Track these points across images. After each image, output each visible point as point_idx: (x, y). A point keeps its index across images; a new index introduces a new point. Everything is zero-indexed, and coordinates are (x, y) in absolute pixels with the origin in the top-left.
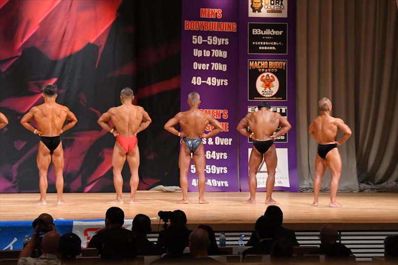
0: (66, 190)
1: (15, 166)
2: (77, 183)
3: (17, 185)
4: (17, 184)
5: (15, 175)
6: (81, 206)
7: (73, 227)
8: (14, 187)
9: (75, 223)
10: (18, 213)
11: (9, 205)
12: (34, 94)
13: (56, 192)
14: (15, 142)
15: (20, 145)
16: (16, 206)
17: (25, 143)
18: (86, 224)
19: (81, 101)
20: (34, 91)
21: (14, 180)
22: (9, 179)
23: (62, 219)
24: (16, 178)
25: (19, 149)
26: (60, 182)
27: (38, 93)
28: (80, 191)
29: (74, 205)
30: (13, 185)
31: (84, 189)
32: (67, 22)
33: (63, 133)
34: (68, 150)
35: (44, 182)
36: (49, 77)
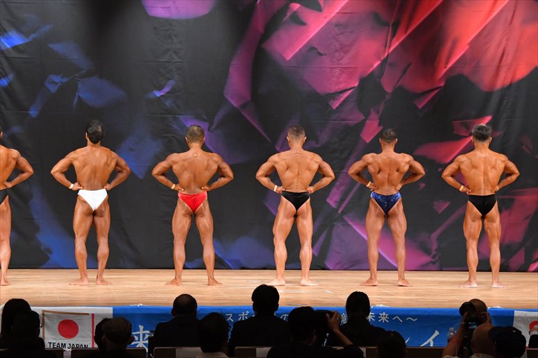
0: (504, 268)
1: (435, 235)
2: (519, 258)
3: (437, 261)
4: (437, 258)
5: (435, 246)
6: (525, 290)
7: (515, 319)
8: (434, 263)
9: (517, 313)
10: (440, 298)
11: (426, 287)
12: (461, 138)
13: (490, 270)
14: (435, 203)
15: (442, 206)
16: (436, 288)
17: (447, 204)
18: (532, 315)
19: (524, 147)
20: (461, 134)
21: (434, 253)
22: (427, 251)
23: (498, 307)
24: (436, 250)
25: (440, 212)
26: (496, 256)
27: (466, 137)
28: (523, 269)
29: (515, 288)
30: (432, 260)
31: (529, 267)
32: (507, 40)
33: (500, 190)
34: (506, 213)
35: (473, 257)
36: (481, 115)
